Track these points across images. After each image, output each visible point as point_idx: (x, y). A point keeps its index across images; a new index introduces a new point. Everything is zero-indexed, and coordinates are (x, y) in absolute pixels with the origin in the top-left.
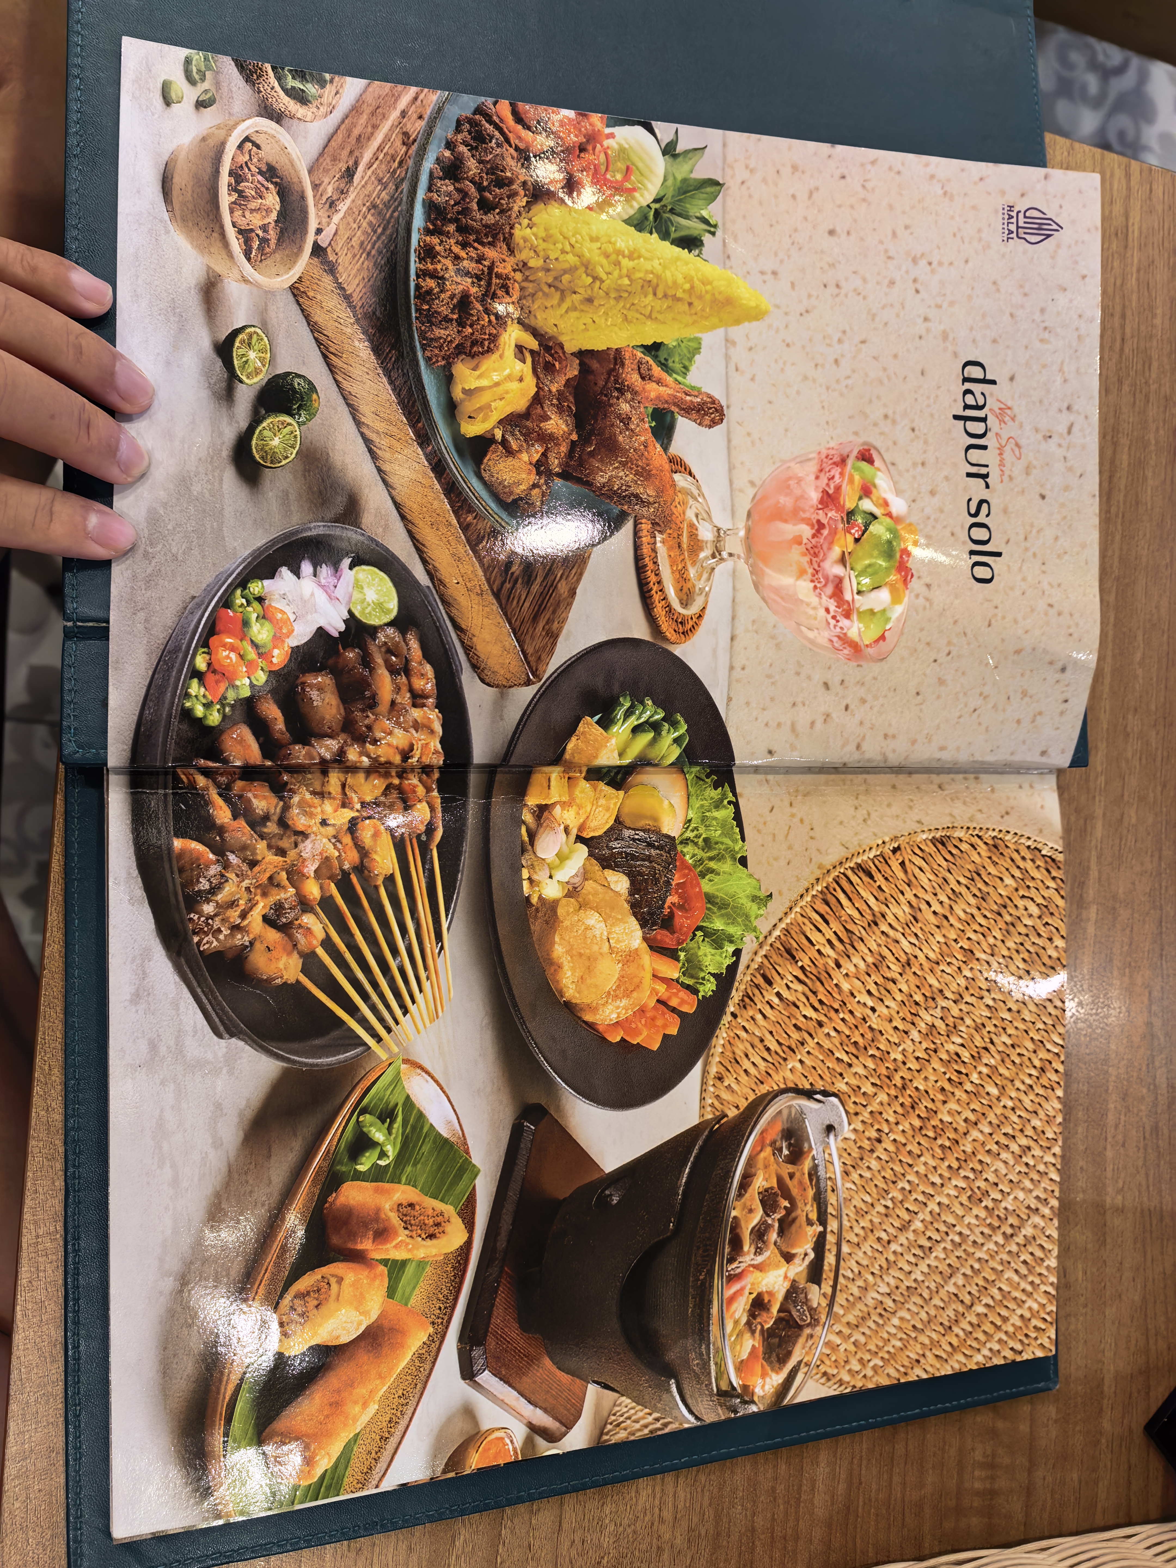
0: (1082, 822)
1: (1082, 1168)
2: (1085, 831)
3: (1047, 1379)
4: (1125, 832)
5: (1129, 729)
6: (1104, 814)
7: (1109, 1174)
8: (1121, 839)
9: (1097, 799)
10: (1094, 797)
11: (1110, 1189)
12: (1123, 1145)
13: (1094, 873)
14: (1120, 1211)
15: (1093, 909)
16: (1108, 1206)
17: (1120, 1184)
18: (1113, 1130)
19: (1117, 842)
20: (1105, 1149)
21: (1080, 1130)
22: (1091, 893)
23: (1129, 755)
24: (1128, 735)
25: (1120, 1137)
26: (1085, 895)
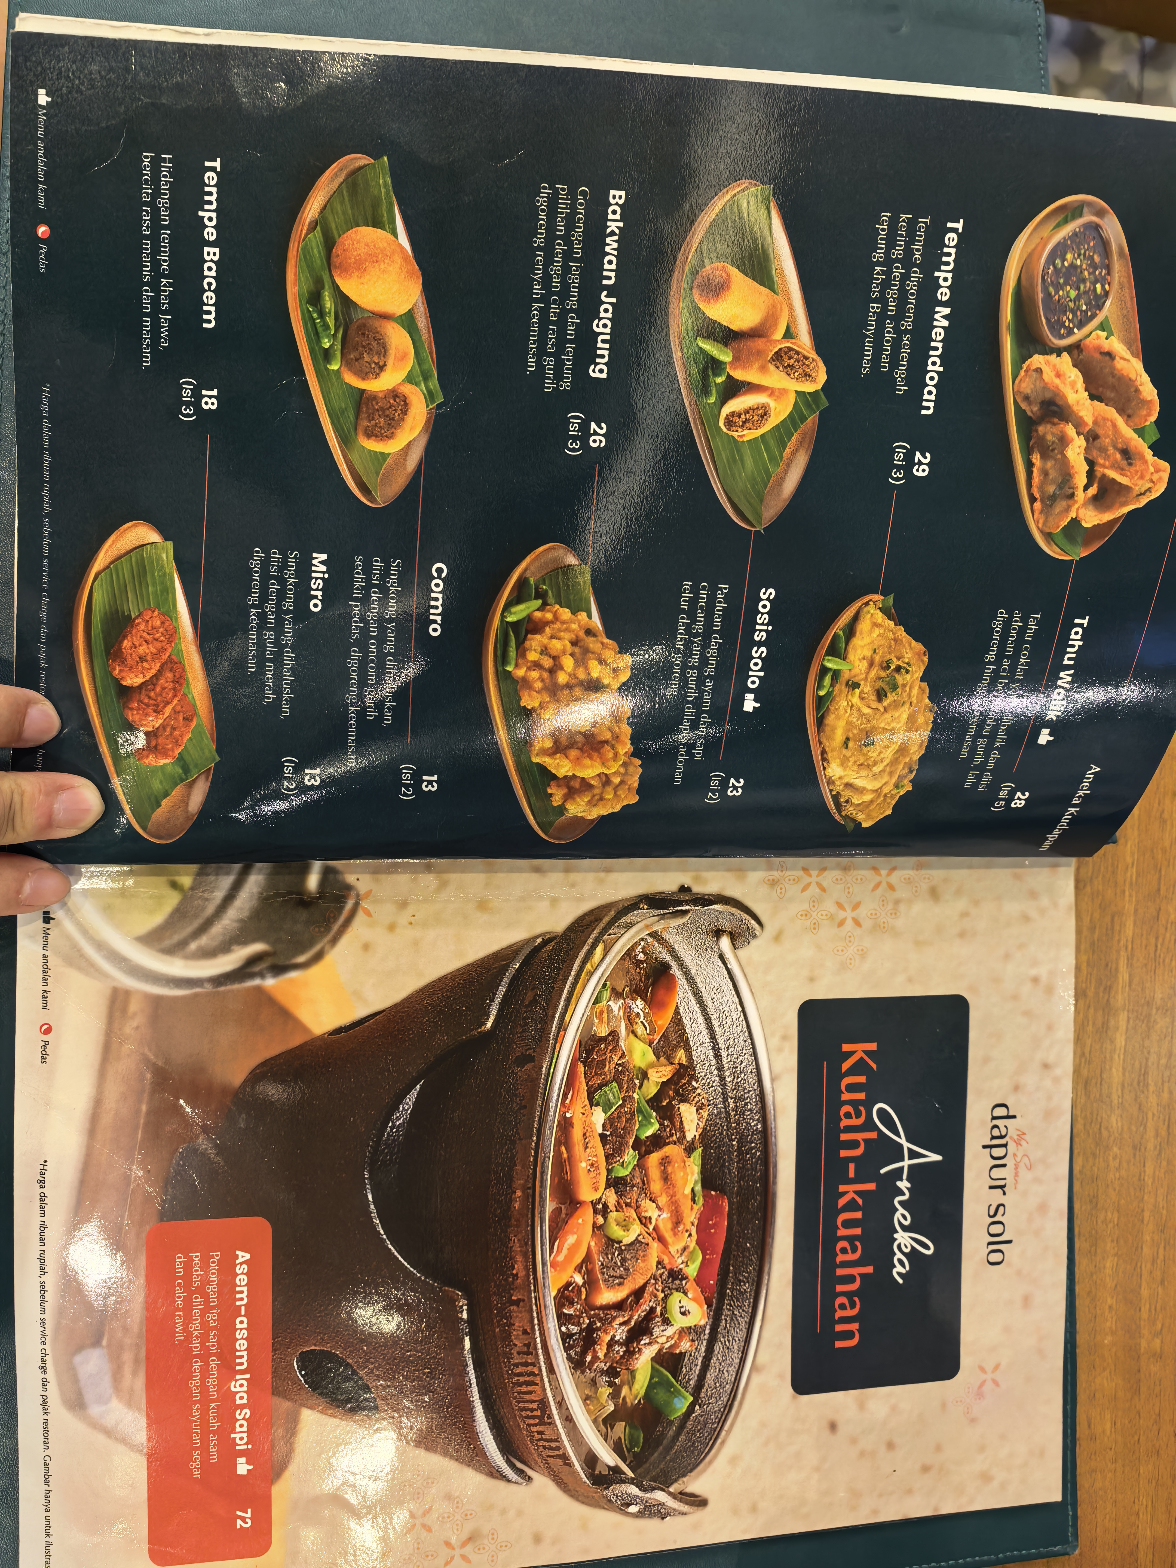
0: (1108, 919)
1: (1110, 1307)
2: (1113, 929)
3: (1065, 1542)
4: (1162, 930)
5: (1166, 815)
6: (1136, 911)
7: (1145, 1315)
8: (1157, 938)
9: (1127, 893)
10: (1124, 891)
11: (1145, 1332)
12: (1162, 1282)
13: (1124, 975)
14: (1159, 1356)
15: (1123, 1017)
16: (1142, 1350)
17: (1159, 1326)
18: (1149, 1265)
19: (1153, 941)
20: (1140, 1287)
21: (1108, 1264)
22: (1120, 998)
23: (1167, 844)
24: (1165, 822)
25: (1158, 1274)
26: (1112, 1001)
